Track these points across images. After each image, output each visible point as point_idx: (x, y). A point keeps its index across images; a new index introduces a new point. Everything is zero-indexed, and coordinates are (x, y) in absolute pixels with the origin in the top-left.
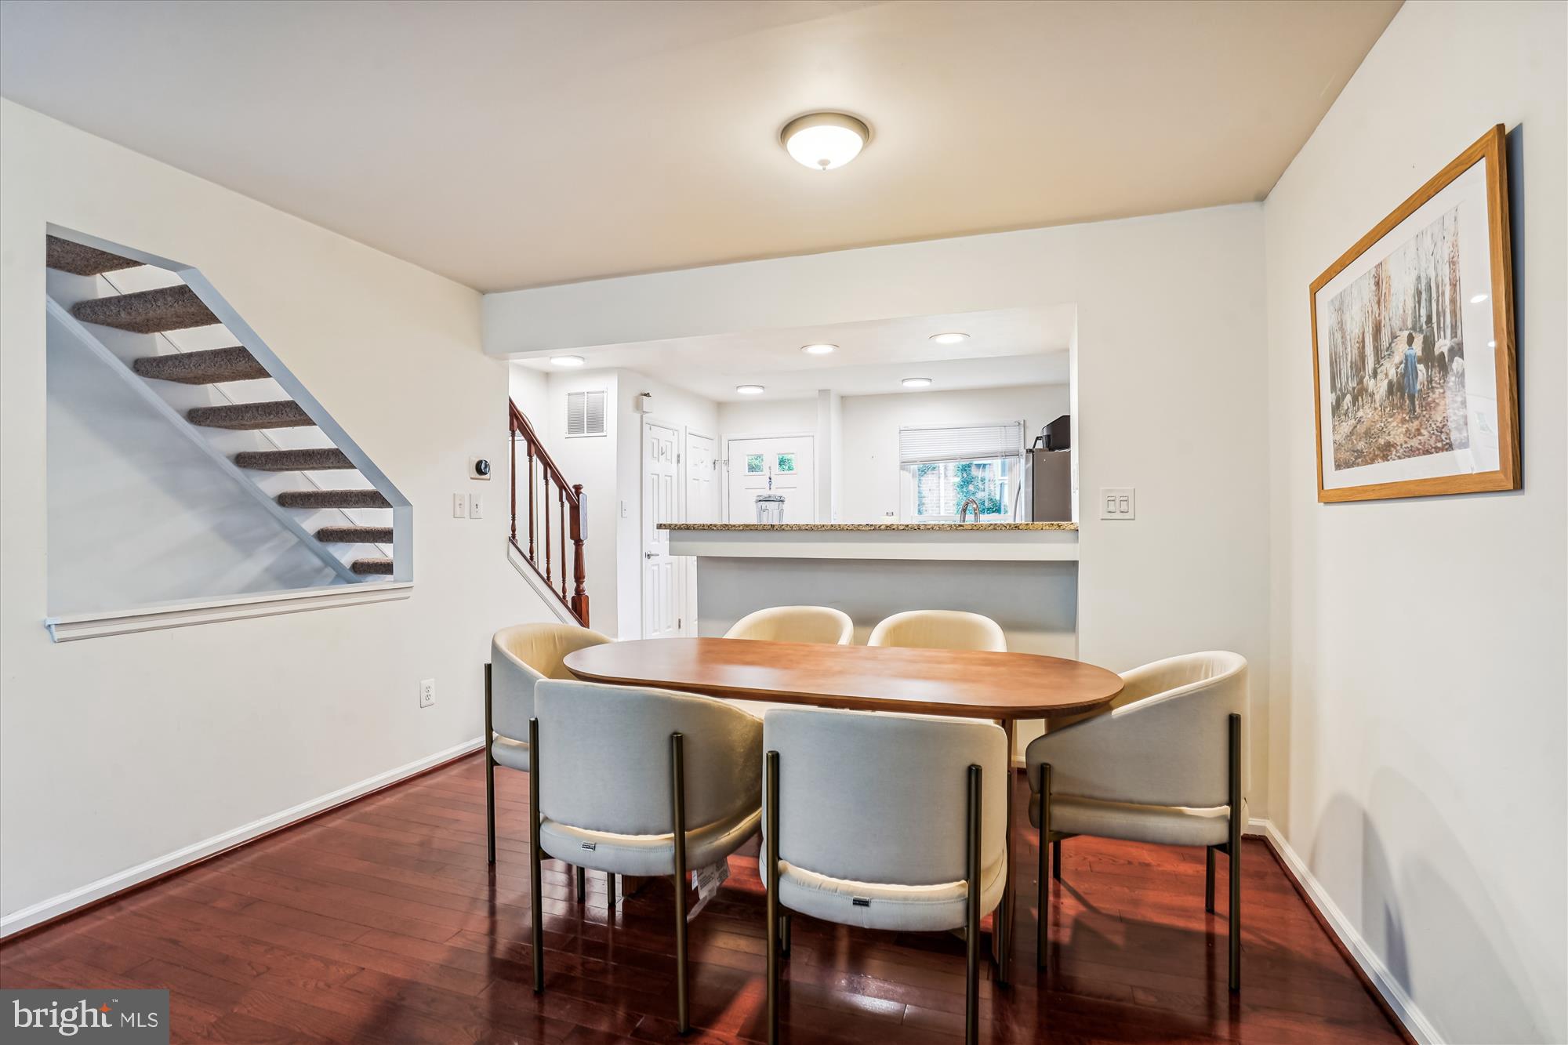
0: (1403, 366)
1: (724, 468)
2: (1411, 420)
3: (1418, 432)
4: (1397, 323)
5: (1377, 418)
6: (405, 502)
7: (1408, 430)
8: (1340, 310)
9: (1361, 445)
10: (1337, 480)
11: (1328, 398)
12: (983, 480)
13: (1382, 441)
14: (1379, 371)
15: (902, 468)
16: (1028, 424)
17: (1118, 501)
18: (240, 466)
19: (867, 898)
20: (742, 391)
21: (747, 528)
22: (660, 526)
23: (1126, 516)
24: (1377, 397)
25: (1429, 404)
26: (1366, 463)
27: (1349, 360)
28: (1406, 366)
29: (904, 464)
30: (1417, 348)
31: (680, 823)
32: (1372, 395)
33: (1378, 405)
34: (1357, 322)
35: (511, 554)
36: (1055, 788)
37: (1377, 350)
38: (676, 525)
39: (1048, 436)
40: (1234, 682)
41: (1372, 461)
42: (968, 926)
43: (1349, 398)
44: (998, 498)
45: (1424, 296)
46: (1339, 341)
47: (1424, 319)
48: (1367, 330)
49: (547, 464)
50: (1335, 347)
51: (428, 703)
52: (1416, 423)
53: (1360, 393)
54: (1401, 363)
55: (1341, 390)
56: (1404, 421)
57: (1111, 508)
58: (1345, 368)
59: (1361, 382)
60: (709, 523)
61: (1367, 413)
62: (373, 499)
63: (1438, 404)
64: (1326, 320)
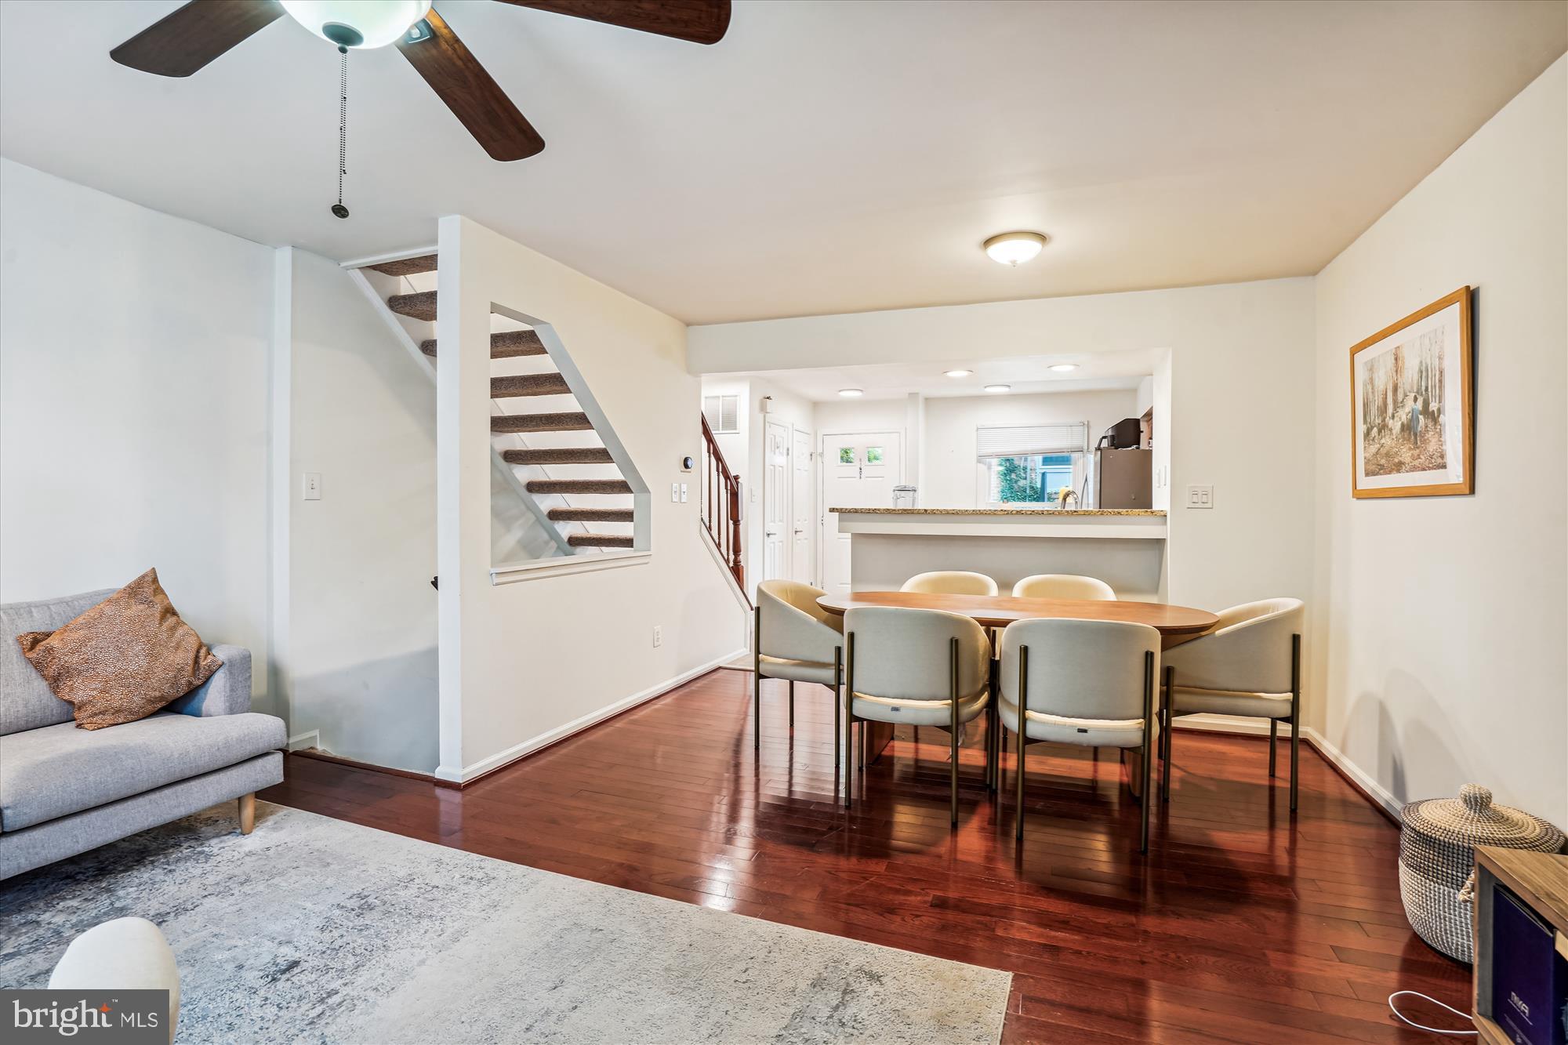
0: (1410, 414)
1: (819, 459)
2: (1414, 449)
3: (1419, 457)
4: (1408, 387)
5: (1394, 445)
6: (645, 490)
7: (1412, 455)
8: (1371, 370)
9: (1383, 461)
10: (1366, 483)
11: (1361, 428)
12: (1025, 469)
13: (1396, 460)
14: (1396, 415)
15: (979, 461)
16: (1091, 424)
17: (1200, 495)
18: (507, 461)
19: (1086, 728)
20: (842, 394)
21: (888, 512)
22: (832, 510)
23: (1206, 506)
24: (1394, 432)
25: (1425, 440)
26: (1386, 473)
27: (1376, 403)
28: (1412, 416)
29: (981, 459)
30: (1419, 405)
31: (955, 694)
32: (1391, 430)
33: (1394, 437)
34: (1382, 380)
35: (702, 530)
36: (1177, 680)
37: (1395, 401)
38: (846, 509)
39: (1113, 437)
40: (1295, 614)
41: (1390, 472)
42: (1144, 746)
43: (1375, 429)
44: (1039, 485)
45: (1424, 374)
46: (1370, 390)
47: (1423, 388)
48: (1388, 387)
49: (719, 459)
50: (1367, 394)
51: (659, 643)
52: (1418, 451)
53: (1383, 428)
54: (1409, 412)
55: (1370, 423)
56: (1410, 449)
57: (1195, 500)
58: (1374, 411)
59: (1384, 420)
60: (874, 508)
61: (1387, 441)
62: (622, 487)
63: (1430, 441)
64: (1361, 376)
